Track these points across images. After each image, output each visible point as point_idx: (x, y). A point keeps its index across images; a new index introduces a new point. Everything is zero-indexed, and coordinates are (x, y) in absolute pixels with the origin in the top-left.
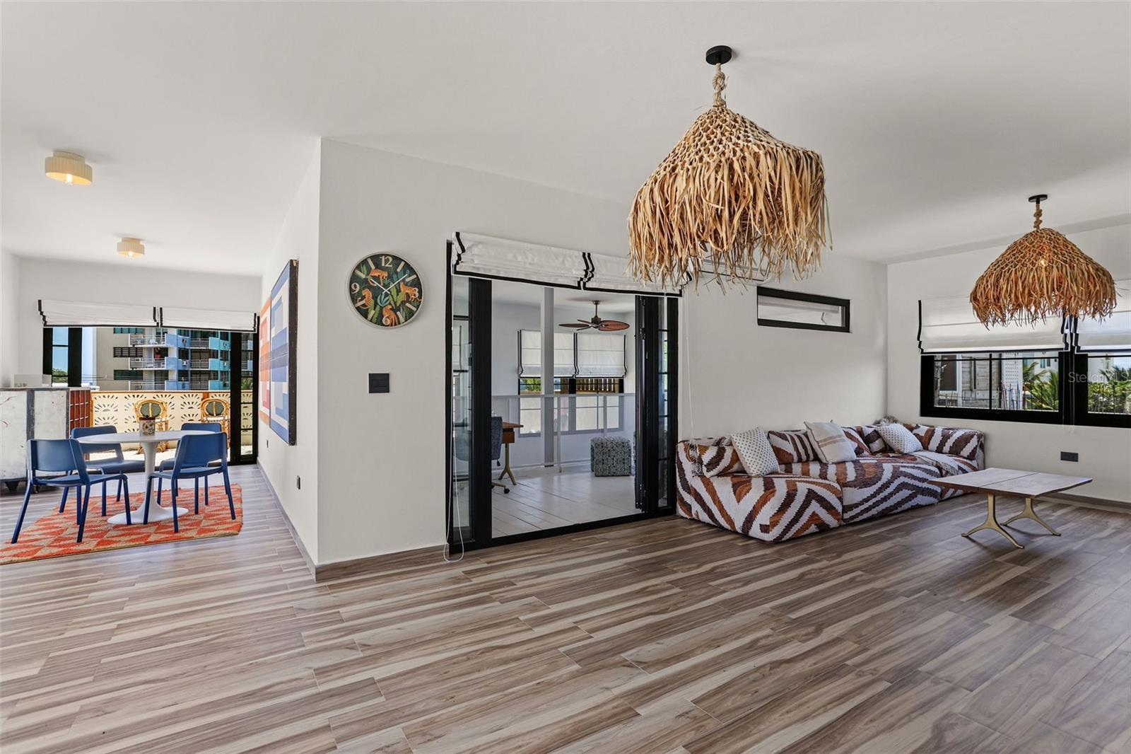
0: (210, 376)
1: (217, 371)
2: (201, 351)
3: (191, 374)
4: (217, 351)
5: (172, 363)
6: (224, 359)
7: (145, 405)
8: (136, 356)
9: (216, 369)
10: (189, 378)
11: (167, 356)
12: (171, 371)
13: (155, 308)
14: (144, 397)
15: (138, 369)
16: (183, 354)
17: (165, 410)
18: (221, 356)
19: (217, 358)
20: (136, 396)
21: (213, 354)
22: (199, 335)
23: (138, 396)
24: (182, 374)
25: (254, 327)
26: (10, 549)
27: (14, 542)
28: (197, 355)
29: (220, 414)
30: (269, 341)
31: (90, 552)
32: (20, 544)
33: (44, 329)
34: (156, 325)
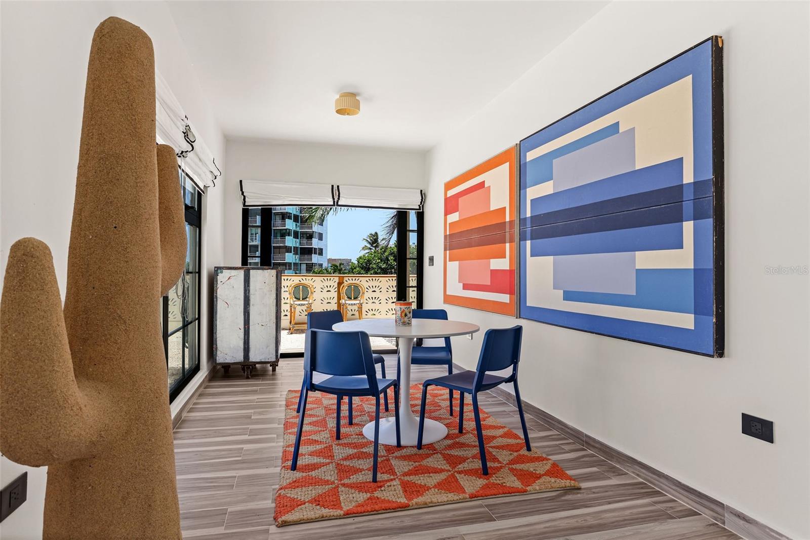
0: (286, 267)
1: (291, 263)
2: (280, 247)
4: (291, 247)
6: (296, 253)
7: (297, 288)
9: (290, 262)
13: (333, 186)
17: (312, 293)
18: (294, 251)
19: (291, 252)
21: (288, 250)
22: (279, 235)
23: (287, 279)
25: (419, 205)
26: (295, 484)
27: (294, 467)
28: (278, 250)
29: (357, 298)
30: (505, 208)
31: (409, 508)
32: (304, 474)
33: (243, 209)
34: (332, 204)
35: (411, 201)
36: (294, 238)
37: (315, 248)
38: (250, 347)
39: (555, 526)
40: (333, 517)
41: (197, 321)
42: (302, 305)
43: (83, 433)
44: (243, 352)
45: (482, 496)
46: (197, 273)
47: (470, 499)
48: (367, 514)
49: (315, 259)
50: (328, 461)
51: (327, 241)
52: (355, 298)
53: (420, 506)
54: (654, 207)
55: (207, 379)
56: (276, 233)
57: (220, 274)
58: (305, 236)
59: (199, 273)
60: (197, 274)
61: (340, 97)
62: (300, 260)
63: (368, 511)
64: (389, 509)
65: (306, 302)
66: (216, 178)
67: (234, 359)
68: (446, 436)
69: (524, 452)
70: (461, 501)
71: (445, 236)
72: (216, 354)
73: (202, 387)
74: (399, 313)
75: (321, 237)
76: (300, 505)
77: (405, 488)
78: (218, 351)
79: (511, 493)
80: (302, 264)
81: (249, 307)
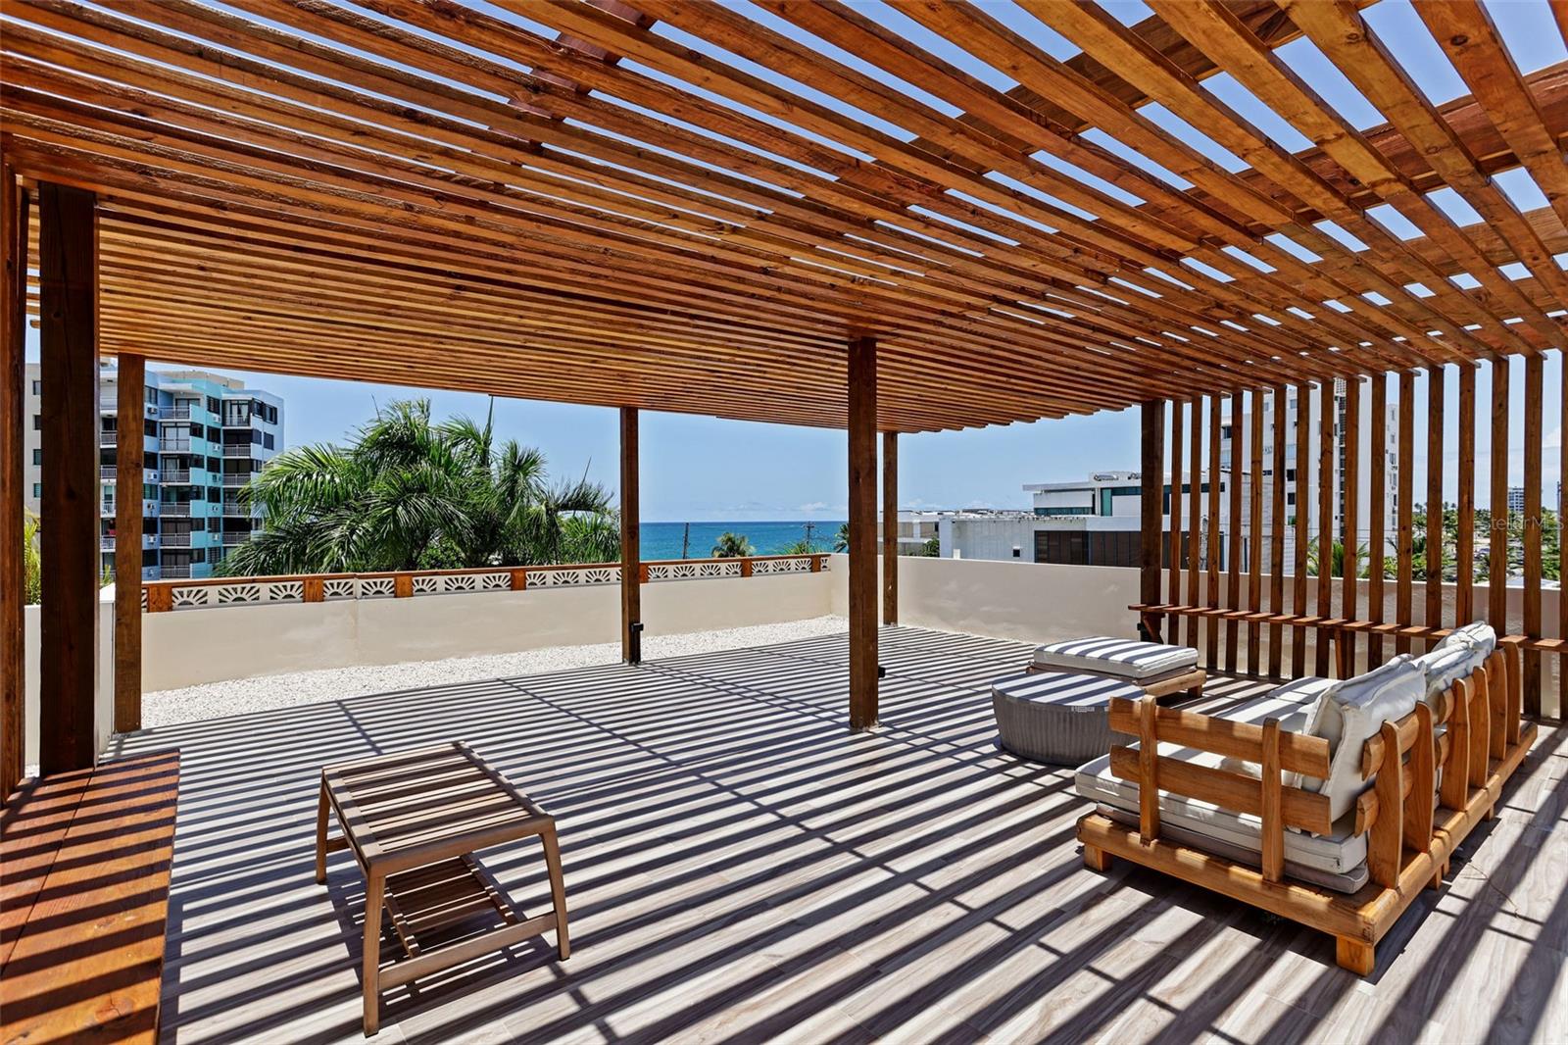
0: (192, 557)
3: (162, 555)
36: (209, 501)
56: (168, 494)
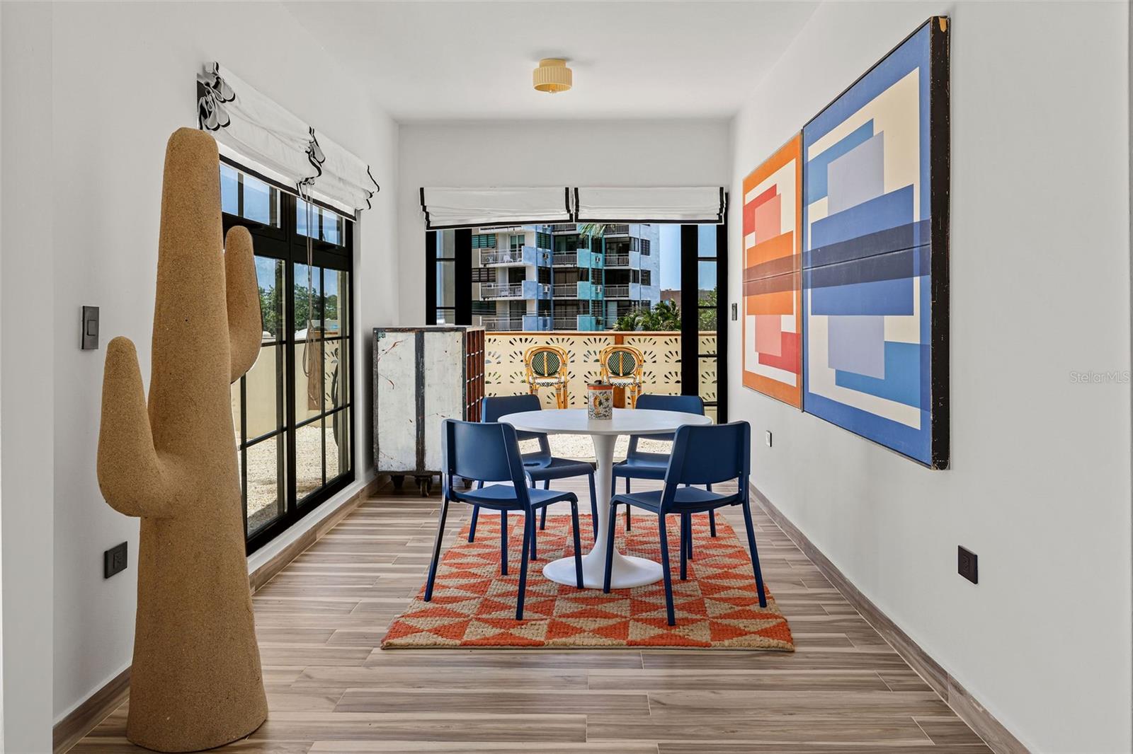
1: (588, 301)
2: (566, 271)
3: (555, 305)
4: (588, 269)
5: (531, 290)
6: (597, 282)
7: (538, 354)
8: (488, 281)
9: (587, 298)
10: (552, 311)
11: (525, 279)
12: (529, 300)
13: (567, 189)
14: (533, 342)
15: (490, 299)
16: (544, 275)
17: (564, 364)
18: (593, 277)
19: (587, 280)
20: (523, 340)
21: (582, 275)
22: (564, 246)
23: (526, 340)
24: (544, 305)
25: (719, 214)
26: (423, 614)
27: (428, 598)
28: (562, 276)
29: (629, 374)
30: (792, 232)
31: (543, 647)
32: (437, 606)
33: (427, 233)
34: (569, 219)
35: (705, 207)
36: (592, 251)
37: (634, 271)
38: (426, 448)
39: (713, 681)
40: (448, 647)
41: (349, 408)
42: (548, 385)
43: (160, 492)
44: (415, 455)
45: (644, 645)
46: (348, 337)
47: (627, 647)
48: (488, 647)
49: (635, 292)
50: (476, 595)
51: (659, 257)
52: (626, 374)
53: (558, 647)
54: (896, 253)
55: (365, 493)
56: (559, 243)
57: (381, 339)
58: (615, 246)
59: (351, 337)
60: (348, 340)
61: (540, 66)
62: (605, 294)
63: (490, 645)
64: (518, 645)
65: (556, 381)
66: (371, 196)
67: (403, 466)
68: (658, 582)
69: (756, 608)
70: (614, 647)
71: (744, 271)
72: (378, 457)
73: (356, 504)
74: (592, 399)
75: (645, 248)
76: (416, 632)
77: (551, 628)
78: (380, 453)
79: (687, 646)
80: (609, 304)
81: (423, 388)
